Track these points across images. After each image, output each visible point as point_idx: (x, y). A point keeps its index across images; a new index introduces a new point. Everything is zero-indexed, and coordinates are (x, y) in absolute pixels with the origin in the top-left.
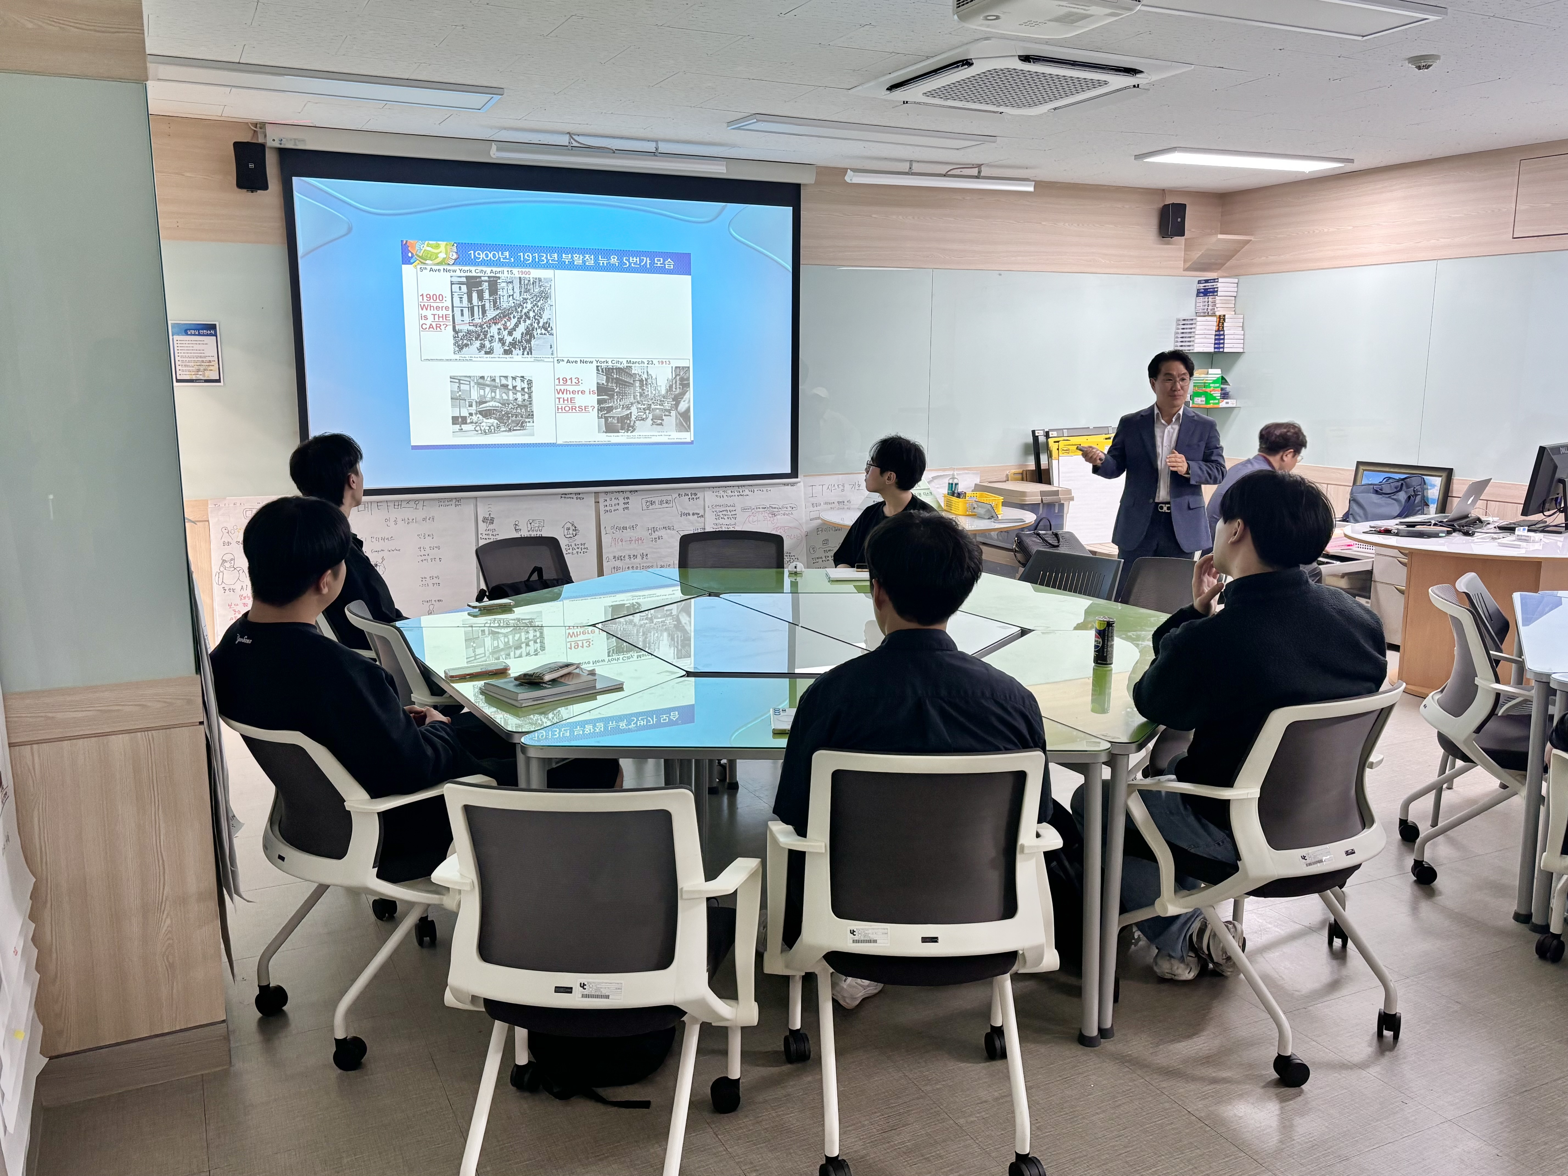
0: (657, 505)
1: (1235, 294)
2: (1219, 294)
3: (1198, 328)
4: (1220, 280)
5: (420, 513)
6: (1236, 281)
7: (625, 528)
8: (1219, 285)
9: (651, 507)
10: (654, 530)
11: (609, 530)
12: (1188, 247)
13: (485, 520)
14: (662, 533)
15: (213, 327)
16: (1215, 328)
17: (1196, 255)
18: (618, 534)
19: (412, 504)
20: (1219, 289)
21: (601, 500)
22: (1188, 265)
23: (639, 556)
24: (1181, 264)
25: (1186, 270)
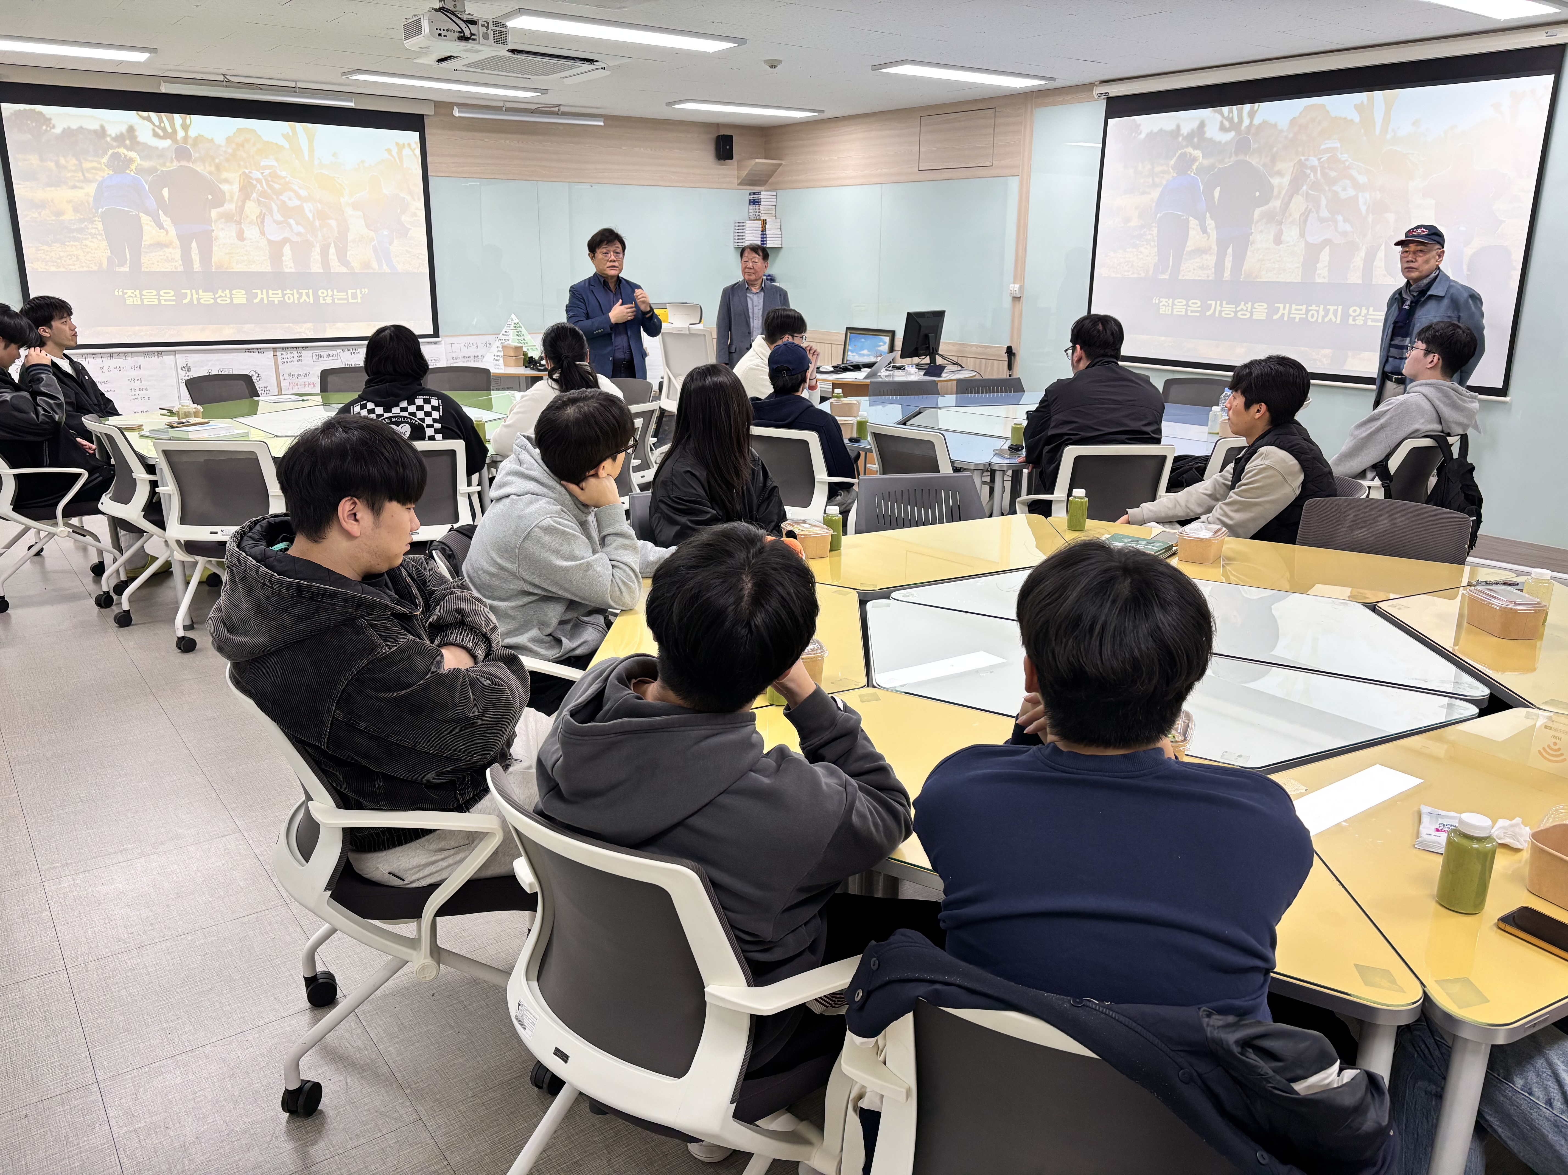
0: (325, 358)
1: (774, 204)
2: (762, 203)
3: (747, 229)
4: (762, 193)
6: (775, 194)
7: (299, 375)
8: (762, 197)
11: (286, 377)
12: (739, 168)
13: (183, 368)
16: (761, 229)
17: (744, 173)
18: (294, 380)
20: (762, 200)
22: (739, 181)
24: (736, 181)
25: (739, 184)
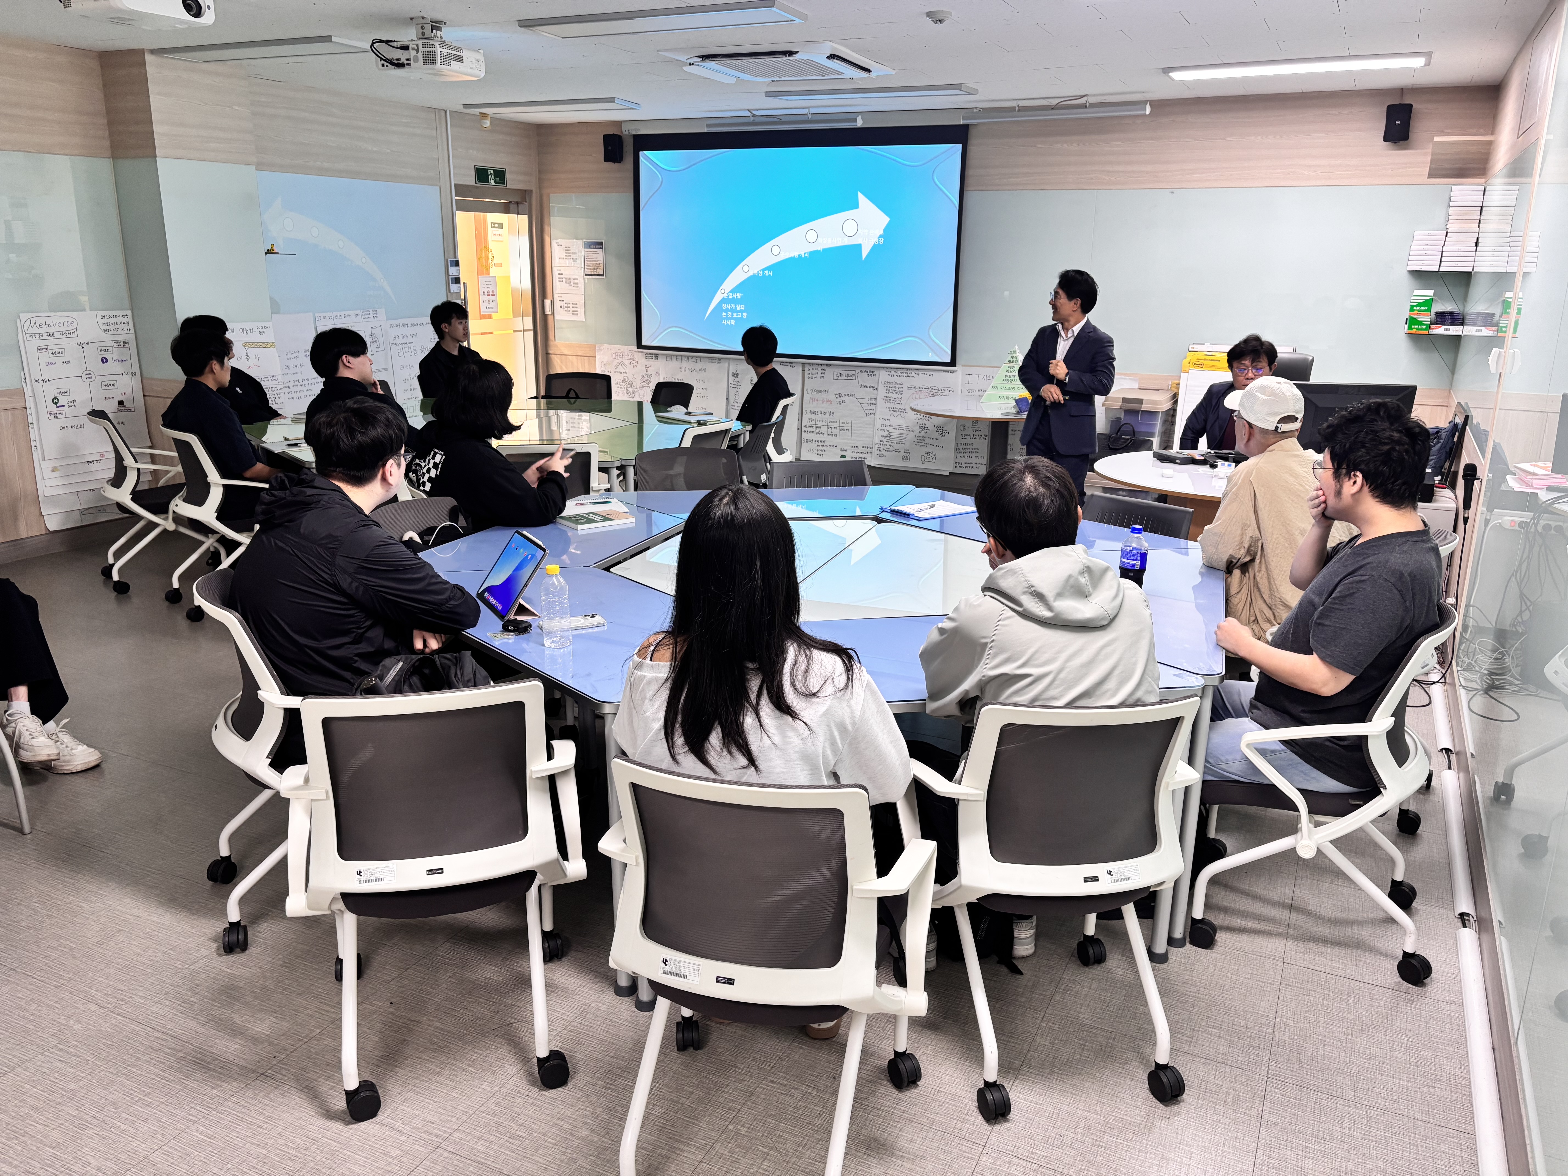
0: (845, 378)
5: (699, 366)
7: (820, 391)
9: (840, 378)
10: (840, 395)
11: (809, 391)
13: (733, 374)
14: (846, 398)
15: (601, 243)
18: (816, 395)
19: (694, 359)
21: (806, 369)
23: (828, 414)
25: (1430, 177)
